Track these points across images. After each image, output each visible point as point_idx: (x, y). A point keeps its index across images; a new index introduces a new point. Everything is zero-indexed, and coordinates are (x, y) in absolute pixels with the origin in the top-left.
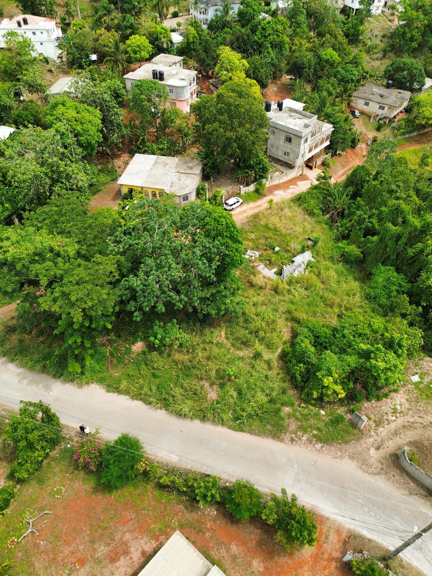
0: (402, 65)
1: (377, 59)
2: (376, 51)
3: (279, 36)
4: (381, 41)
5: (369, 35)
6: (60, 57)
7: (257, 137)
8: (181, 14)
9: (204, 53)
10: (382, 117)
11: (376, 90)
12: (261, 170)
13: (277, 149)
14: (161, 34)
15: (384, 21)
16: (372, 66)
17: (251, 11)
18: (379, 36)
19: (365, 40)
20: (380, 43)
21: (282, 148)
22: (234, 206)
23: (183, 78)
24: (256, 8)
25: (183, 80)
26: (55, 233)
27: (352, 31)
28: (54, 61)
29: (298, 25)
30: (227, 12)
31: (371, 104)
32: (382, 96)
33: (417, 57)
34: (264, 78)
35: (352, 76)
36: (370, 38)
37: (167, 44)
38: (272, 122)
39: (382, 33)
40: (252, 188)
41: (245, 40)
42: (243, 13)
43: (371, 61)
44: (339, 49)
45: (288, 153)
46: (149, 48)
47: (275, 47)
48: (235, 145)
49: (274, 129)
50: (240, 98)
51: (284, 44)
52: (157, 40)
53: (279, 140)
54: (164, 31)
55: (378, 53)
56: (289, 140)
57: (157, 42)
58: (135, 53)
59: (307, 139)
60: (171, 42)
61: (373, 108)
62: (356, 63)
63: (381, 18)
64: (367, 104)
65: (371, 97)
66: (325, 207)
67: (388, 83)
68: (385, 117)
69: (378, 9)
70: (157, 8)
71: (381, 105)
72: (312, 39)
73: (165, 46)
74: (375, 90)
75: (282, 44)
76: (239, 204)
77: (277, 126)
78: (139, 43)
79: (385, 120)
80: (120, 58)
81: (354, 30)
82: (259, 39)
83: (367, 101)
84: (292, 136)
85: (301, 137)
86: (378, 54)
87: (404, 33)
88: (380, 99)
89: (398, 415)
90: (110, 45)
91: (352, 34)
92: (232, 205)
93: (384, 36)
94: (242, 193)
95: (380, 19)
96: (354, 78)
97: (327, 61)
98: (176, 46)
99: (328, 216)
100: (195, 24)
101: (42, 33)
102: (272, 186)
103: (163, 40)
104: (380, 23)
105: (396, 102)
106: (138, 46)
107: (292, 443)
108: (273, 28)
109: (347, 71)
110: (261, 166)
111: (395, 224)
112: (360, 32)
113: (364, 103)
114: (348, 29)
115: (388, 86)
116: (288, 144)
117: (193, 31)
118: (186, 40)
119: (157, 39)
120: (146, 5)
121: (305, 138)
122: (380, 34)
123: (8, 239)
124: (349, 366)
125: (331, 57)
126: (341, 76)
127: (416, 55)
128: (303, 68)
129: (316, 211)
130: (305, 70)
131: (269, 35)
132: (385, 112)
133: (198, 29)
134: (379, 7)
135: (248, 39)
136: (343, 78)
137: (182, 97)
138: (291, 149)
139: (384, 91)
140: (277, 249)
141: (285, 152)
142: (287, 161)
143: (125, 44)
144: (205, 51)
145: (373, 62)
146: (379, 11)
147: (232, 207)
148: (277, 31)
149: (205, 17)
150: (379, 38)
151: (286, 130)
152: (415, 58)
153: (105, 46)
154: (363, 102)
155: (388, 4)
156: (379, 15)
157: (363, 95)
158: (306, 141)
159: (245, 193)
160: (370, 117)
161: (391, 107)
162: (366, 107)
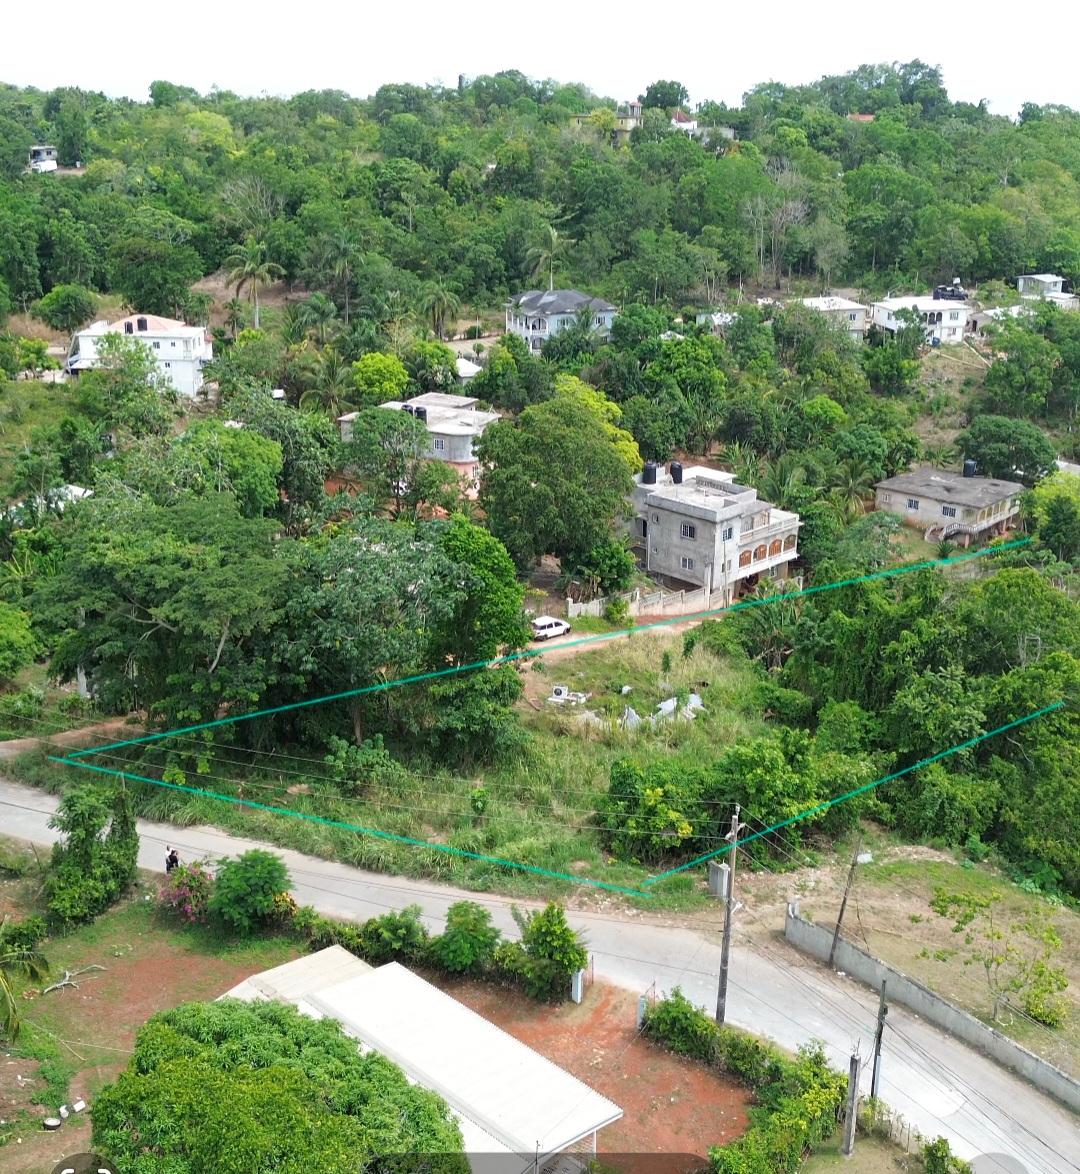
0: (993, 428)
1: (952, 427)
2: (947, 410)
3: (700, 370)
4: (962, 392)
5: (932, 380)
6: (203, 393)
7: (604, 501)
8: (487, 334)
9: (523, 390)
10: (952, 531)
11: (938, 479)
12: (614, 570)
13: (667, 553)
14: (432, 356)
15: (972, 355)
16: (939, 440)
17: (640, 322)
18: (956, 383)
19: (921, 389)
20: (958, 395)
21: (677, 551)
22: (550, 632)
23: (471, 422)
24: (649, 317)
25: (468, 425)
26: (187, 541)
27: (885, 368)
28: (188, 399)
29: (753, 353)
30: (586, 325)
31: (922, 503)
32: (948, 490)
33: (1057, 426)
34: (659, 439)
35: (873, 448)
36: (934, 386)
37: (446, 377)
38: (654, 497)
39: (964, 377)
40: (594, 608)
41: (623, 374)
42: (622, 327)
43: (937, 429)
44: (849, 400)
45: (691, 561)
46: (401, 377)
47: (692, 390)
48: (553, 509)
49: (657, 511)
50: (568, 426)
51: (712, 385)
52: (423, 368)
53: (670, 535)
54: (441, 353)
55: (954, 413)
56: (690, 532)
57: (422, 372)
58: (370, 383)
59: (730, 530)
60: (456, 376)
61: (929, 513)
62: (882, 422)
63: (964, 351)
64: (913, 505)
65: (923, 490)
66: (753, 641)
67: (966, 467)
68: (958, 533)
69: (954, 333)
70: (430, 313)
71: (946, 505)
72: (785, 380)
73: (439, 378)
74: (936, 478)
75: (707, 384)
76: (560, 630)
77: (665, 505)
78: (381, 366)
79: (960, 539)
80: (335, 392)
81: (888, 367)
82: (657, 374)
83: (914, 499)
84: (696, 523)
85: (714, 523)
86: (954, 417)
87: (1009, 374)
88: (945, 495)
89: (807, 893)
90: (316, 366)
91: (886, 376)
92: (543, 628)
93: (967, 383)
94: (570, 615)
95: (962, 351)
96: (878, 451)
97: (817, 419)
98: (464, 382)
99: (759, 657)
100: (512, 342)
101: (173, 344)
102: (646, 616)
103: (436, 367)
104: (961, 358)
105: (981, 500)
106: (379, 371)
107: (580, 907)
108: (687, 354)
109: (860, 436)
110: (615, 562)
111: (850, 615)
112: (905, 372)
113: (906, 502)
114: (876, 366)
115: (967, 472)
116: (688, 542)
117: (505, 353)
118: (487, 371)
119: (423, 365)
120: (406, 311)
121: (725, 527)
122: (958, 380)
123: (106, 541)
124: (702, 783)
125: (825, 412)
126: (848, 446)
127: (1051, 423)
128: (750, 424)
129: (730, 647)
130: (754, 428)
131: (679, 366)
132: (958, 521)
133: (518, 350)
134: (954, 330)
135: (629, 373)
136: (852, 451)
137: (462, 457)
138: (695, 552)
139: (955, 481)
140: (626, 689)
141: (684, 560)
142: (689, 580)
143: (351, 366)
144: (527, 388)
145: (941, 433)
146: (958, 337)
147: (542, 633)
148: (696, 359)
149: (537, 334)
150: (957, 386)
151: (682, 510)
152: (1049, 427)
153: (304, 369)
154: (904, 500)
155: (979, 326)
156: (959, 345)
157: (903, 487)
158: (729, 534)
159: (579, 616)
160: (923, 532)
161: (969, 511)
162: (912, 511)
